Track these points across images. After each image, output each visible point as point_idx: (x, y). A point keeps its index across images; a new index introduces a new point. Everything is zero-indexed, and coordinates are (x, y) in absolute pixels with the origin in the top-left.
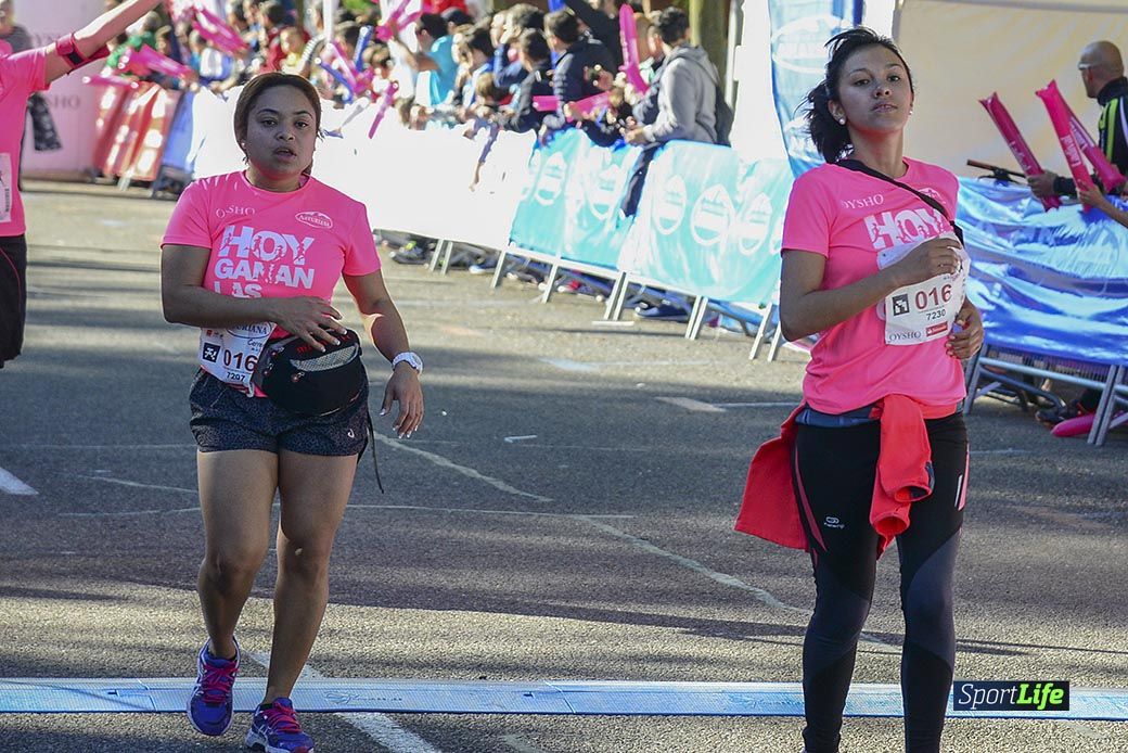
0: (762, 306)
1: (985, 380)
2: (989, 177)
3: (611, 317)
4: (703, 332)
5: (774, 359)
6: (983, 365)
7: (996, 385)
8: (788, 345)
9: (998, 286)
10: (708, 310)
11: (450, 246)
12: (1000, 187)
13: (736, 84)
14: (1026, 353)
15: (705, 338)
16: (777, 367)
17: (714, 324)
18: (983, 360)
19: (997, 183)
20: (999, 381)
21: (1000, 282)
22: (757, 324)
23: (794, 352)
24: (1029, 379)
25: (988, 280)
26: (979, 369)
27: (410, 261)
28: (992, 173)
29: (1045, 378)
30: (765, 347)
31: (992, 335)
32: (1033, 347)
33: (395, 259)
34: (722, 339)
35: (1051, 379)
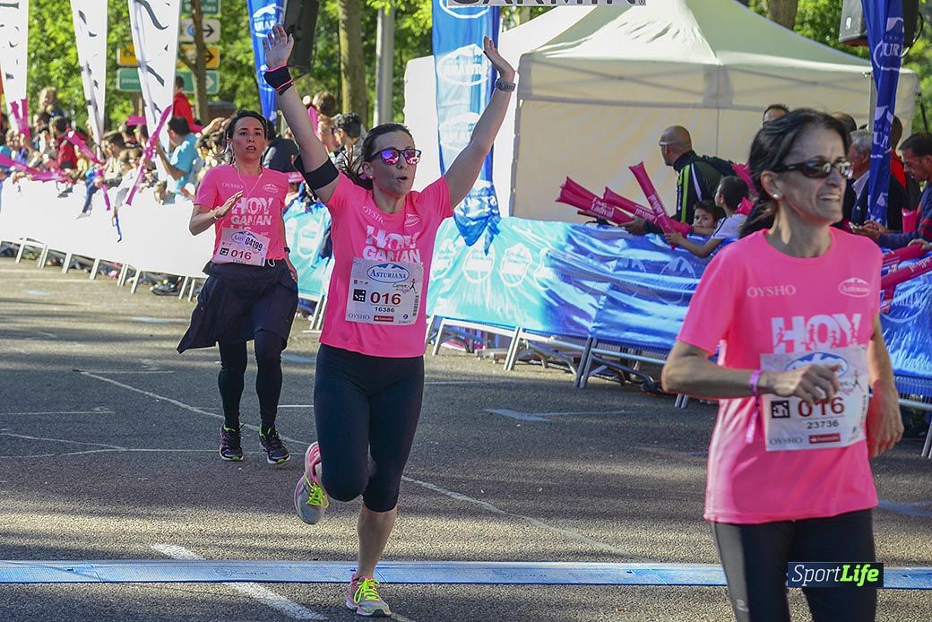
1: (595, 364)
2: (594, 222)
3: (314, 328)
5: (437, 353)
6: (594, 354)
7: (604, 367)
9: (604, 298)
11: (194, 281)
12: (602, 229)
14: (622, 343)
18: (593, 350)
19: (598, 227)
20: (606, 365)
21: (604, 295)
23: (448, 349)
24: (625, 362)
25: (595, 293)
26: (591, 357)
27: (164, 293)
28: (595, 220)
29: (635, 361)
31: (600, 332)
32: (630, 340)
33: (153, 291)
35: (639, 361)
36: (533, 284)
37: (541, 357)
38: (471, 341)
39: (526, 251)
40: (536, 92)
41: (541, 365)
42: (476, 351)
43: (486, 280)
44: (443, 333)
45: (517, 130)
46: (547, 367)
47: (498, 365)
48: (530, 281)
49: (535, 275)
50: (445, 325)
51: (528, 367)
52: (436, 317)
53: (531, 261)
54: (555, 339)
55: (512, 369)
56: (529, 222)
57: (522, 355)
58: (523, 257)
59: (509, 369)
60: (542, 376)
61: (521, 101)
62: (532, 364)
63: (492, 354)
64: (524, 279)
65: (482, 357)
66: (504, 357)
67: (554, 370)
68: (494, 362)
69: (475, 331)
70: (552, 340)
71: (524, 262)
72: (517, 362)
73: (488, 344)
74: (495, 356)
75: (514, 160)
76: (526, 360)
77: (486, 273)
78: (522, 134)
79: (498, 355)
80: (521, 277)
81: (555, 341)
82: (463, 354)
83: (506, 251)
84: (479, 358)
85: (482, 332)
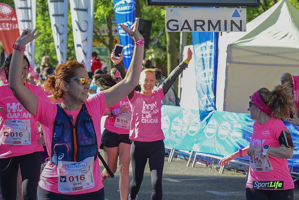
0: (190, 152)
4: (173, 159)
5: (194, 167)
8: (198, 163)
10: (174, 153)
13: (181, 89)
15: (174, 161)
16: (195, 169)
17: (176, 157)
22: (189, 157)
23: (199, 165)
30: (191, 163)
34: (179, 161)
36: (230, 139)
37: (235, 168)
38: (208, 161)
39: (229, 126)
40: (234, 60)
41: (234, 171)
42: (209, 166)
43: (214, 136)
44: (197, 158)
45: (226, 76)
46: (237, 172)
47: (217, 171)
48: (229, 137)
49: (231, 135)
50: (197, 155)
51: (229, 172)
52: (193, 152)
53: (230, 129)
54: (239, 161)
55: (222, 173)
56: (230, 113)
57: (227, 167)
58: (227, 128)
59: (221, 173)
60: (234, 176)
61: (228, 64)
62: (232, 171)
63: (215, 167)
64: (227, 137)
65: (211, 168)
66: (219, 168)
67: (240, 173)
68: (216, 170)
69: (210, 158)
70: (238, 161)
71: (227, 130)
72: (225, 170)
73: (215, 163)
74: (216, 167)
75: (225, 88)
76: (229, 169)
77: (214, 134)
78: (228, 77)
79: (218, 167)
80: (226, 135)
81: (238, 162)
82: (204, 167)
83: (221, 125)
84: (210, 169)
85: (212, 158)
